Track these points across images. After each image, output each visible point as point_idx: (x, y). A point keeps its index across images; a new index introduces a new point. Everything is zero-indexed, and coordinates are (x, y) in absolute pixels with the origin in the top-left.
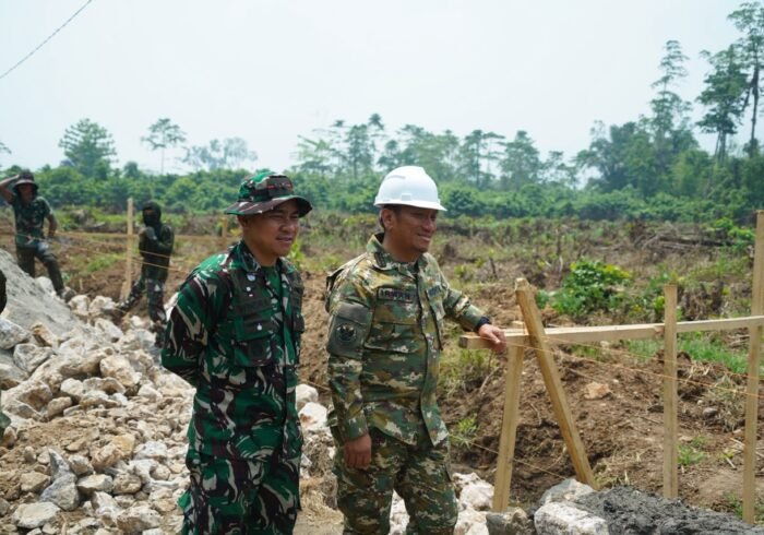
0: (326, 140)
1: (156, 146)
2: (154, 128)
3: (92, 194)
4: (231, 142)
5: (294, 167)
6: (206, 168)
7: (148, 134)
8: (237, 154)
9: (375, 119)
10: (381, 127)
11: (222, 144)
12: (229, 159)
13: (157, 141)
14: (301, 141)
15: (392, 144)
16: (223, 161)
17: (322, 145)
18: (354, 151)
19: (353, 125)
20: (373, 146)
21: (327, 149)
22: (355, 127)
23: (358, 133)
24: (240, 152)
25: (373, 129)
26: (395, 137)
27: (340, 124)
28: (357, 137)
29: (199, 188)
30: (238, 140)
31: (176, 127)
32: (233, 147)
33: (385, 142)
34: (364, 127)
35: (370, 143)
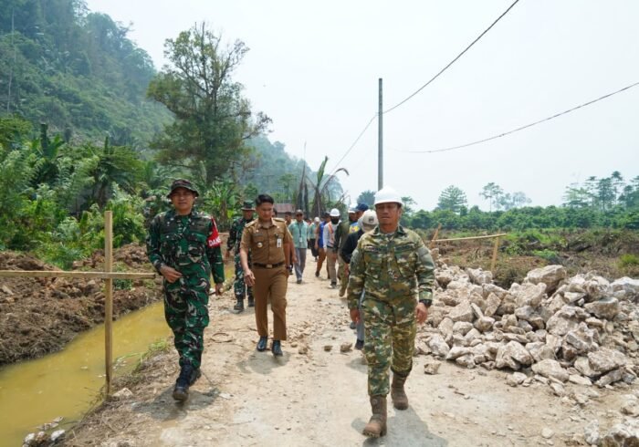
0: (585, 188)
1: (487, 197)
2: (486, 188)
3: (461, 222)
4: (517, 194)
5: (564, 204)
6: (503, 208)
7: (483, 191)
8: (519, 200)
9: (616, 175)
10: (621, 179)
11: (512, 195)
12: (516, 203)
13: (487, 194)
14: (568, 190)
15: (629, 188)
16: (512, 204)
17: (582, 191)
18: (602, 193)
19: (601, 178)
20: (615, 190)
21: (585, 193)
22: (603, 180)
23: (605, 183)
24: (522, 199)
25: (615, 180)
26: (631, 184)
27: (592, 179)
28: (605, 185)
29: (517, 217)
30: (520, 193)
31: (497, 187)
32: (518, 197)
33: (623, 187)
34: (609, 179)
35: (613, 188)
